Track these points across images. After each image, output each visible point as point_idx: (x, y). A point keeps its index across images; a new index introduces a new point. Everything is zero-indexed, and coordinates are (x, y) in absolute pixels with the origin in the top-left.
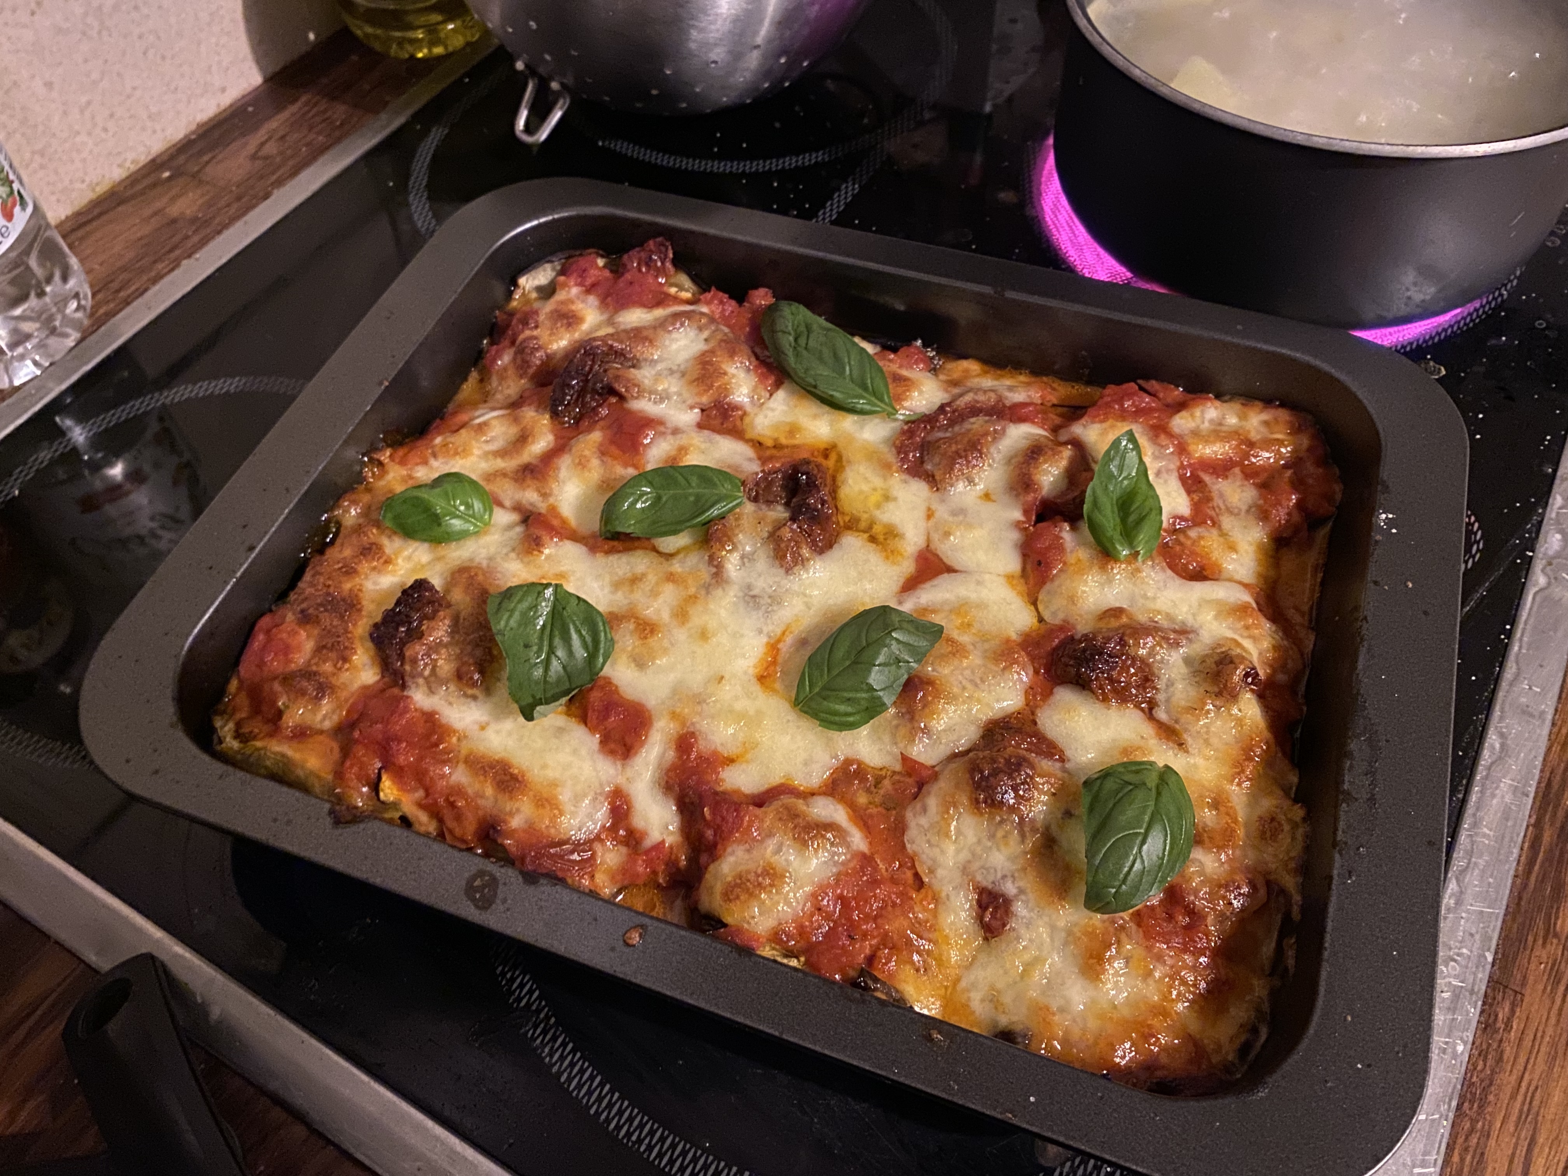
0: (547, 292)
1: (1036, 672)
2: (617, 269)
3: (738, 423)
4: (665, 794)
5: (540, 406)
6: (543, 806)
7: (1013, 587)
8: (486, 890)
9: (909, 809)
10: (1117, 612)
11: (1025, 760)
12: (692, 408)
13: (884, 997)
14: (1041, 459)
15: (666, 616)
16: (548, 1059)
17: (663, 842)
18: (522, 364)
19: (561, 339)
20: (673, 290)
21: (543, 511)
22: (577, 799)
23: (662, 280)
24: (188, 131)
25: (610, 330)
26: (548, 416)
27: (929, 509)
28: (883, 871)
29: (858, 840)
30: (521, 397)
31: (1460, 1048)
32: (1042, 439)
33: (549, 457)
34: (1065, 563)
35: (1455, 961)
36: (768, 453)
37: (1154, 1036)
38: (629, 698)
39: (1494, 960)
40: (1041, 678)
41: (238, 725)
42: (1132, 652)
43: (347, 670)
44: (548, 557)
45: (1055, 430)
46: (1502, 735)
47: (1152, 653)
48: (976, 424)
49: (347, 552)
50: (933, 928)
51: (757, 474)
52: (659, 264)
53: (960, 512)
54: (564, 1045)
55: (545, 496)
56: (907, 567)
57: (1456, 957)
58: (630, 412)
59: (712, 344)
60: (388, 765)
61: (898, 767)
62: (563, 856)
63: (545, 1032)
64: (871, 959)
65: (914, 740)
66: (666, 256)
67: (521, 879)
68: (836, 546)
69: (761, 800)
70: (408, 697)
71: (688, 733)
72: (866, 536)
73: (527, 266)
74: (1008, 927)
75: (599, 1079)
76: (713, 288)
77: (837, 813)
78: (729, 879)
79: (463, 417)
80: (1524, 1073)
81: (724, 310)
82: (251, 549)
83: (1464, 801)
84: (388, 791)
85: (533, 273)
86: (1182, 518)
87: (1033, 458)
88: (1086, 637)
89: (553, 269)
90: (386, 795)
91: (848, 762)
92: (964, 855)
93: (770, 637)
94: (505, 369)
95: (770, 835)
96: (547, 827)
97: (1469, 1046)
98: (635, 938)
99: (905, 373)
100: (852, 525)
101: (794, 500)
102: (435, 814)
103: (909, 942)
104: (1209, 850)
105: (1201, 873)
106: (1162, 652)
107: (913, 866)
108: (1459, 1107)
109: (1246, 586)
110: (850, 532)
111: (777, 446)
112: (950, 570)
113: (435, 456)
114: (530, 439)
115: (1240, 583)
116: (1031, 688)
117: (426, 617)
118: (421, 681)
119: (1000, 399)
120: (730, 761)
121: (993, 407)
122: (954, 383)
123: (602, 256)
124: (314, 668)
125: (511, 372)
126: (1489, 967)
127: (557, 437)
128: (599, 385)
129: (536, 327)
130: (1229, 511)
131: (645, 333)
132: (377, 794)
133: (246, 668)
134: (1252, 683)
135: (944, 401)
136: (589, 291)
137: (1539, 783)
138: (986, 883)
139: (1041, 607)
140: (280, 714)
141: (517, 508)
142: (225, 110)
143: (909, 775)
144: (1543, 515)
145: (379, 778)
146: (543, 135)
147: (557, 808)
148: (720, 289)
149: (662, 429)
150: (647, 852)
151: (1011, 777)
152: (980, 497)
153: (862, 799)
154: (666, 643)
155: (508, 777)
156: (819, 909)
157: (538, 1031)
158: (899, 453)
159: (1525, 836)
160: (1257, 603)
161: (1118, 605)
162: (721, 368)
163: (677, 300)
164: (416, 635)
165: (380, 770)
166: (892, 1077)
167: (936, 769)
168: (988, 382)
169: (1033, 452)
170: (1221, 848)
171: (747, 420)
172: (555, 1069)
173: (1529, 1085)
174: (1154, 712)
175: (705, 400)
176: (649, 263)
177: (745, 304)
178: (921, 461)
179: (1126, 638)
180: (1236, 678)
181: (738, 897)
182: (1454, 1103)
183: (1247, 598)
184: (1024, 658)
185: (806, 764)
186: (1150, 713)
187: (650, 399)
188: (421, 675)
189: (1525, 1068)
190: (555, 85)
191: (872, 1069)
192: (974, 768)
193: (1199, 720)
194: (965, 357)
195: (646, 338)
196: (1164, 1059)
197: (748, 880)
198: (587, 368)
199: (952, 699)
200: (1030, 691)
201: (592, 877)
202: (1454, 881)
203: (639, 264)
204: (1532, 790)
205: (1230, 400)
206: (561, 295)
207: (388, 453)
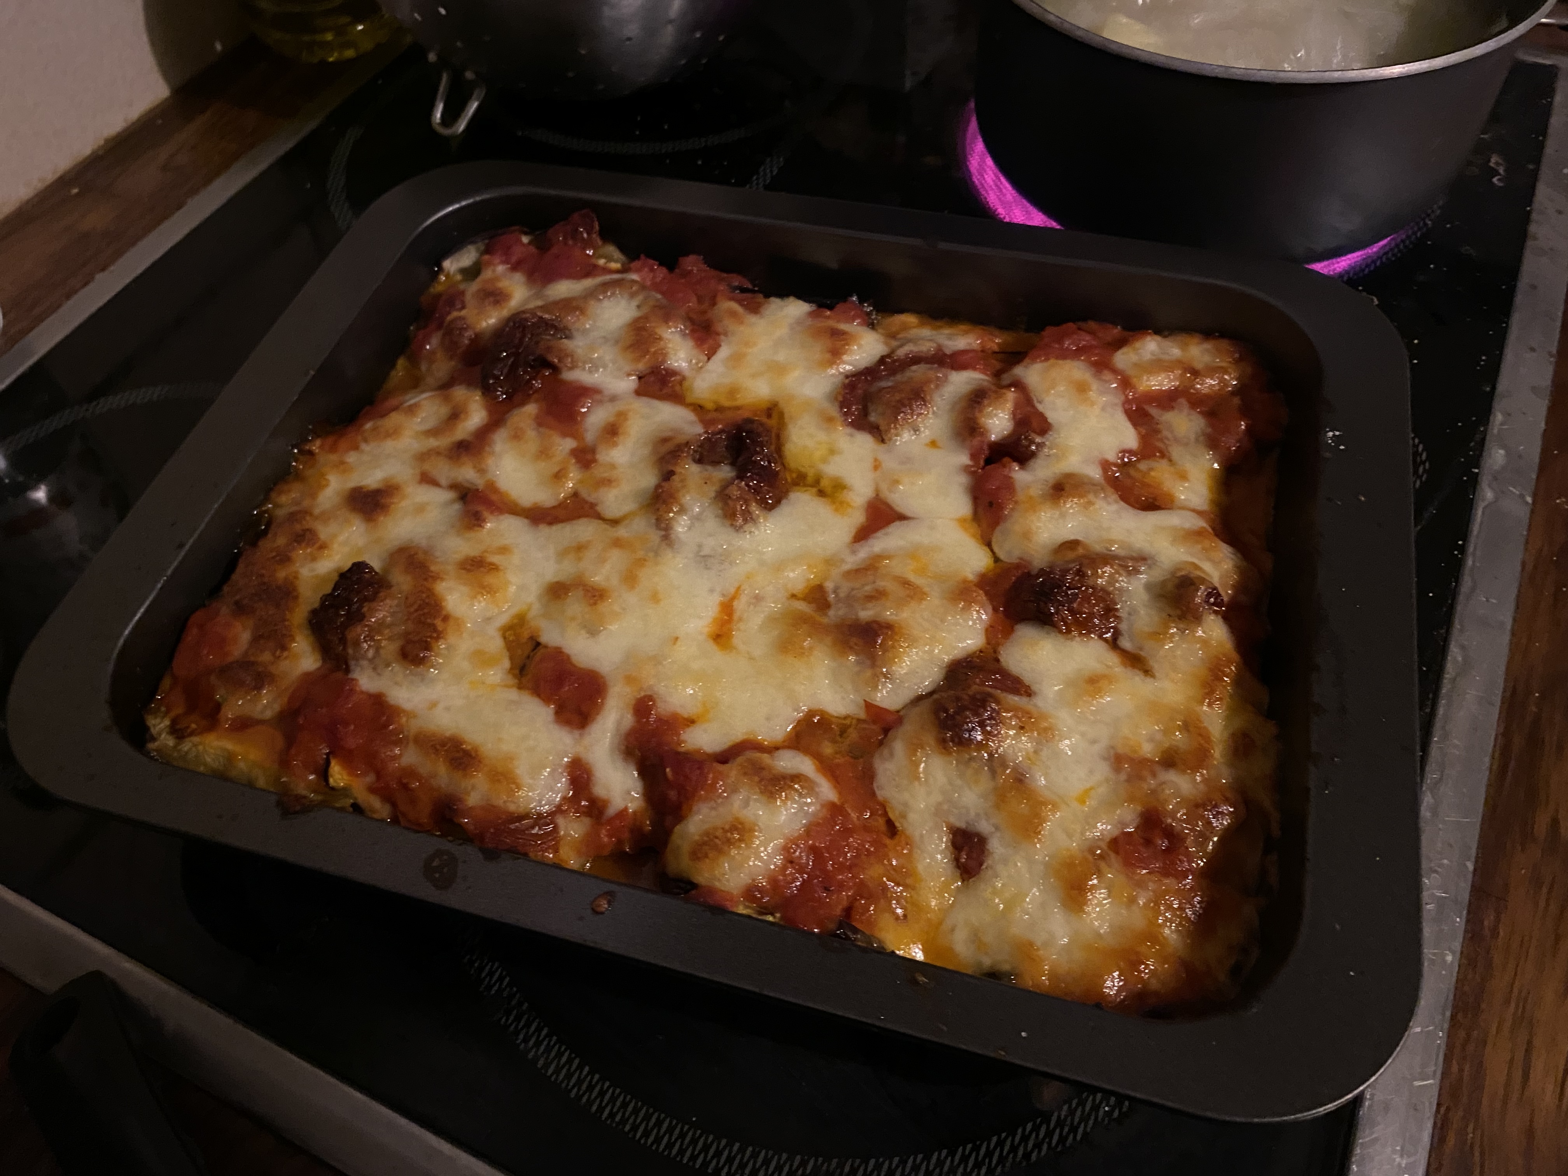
0: (472, 273)
1: (995, 610)
2: (542, 245)
3: (677, 388)
4: (625, 760)
5: (470, 383)
6: (499, 781)
7: (966, 529)
8: (445, 870)
9: (877, 755)
10: (1072, 544)
11: (990, 695)
12: (629, 375)
13: (864, 945)
14: (986, 402)
15: (615, 581)
16: (522, 1046)
17: (626, 809)
18: (450, 346)
19: (490, 317)
20: (602, 262)
21: (481, 488)
22: (536, 770)
23: (590, 252)
24: (96, 147)
25: (539, 303)
26: (480, 393)
27: (876, 460)
28: (855, 820)
29: (827, 791)
30: (452, 377)
31: (1449, 958)
32: (985, 384)
33: (483, 435)
34: (1016, 502)
35: (1436, 872)
36: (710, 416)
37: (1143, 963)
38: (582, 666)
39: (1475, 870)
40: (1001, 615)
41: (174, 722)
42: (1090, 582)
43: (286, 658)
44: (491, 530)
45: (997, 375)
46: (1463, 648)
47: (1112, 580)
48: (918, 371)
49: (281, 541)
50: (908, 874)
51: (700, 435)
52: (585, 235)
53: (907, 460)
54: (539, 1030)
55: (482, 471)
56: (858, 518)
57: (1437, 868)
58: (564, 383)
59: (645, 310)
60: (337, 750)
61: (862, 715)
62: (524, 831)
63: (518, 1019)
64: (848, 911)
65: (877, 686)
66: (592, 227)
67: (481, 856)
68: (784, 502)
69: (725, 757)
70: (353, 680)
71: (645, 696)
72: (814, 490)
73: (451, 249)
74: (984, 867)
75: (577, 1061)
76: (642, 256)
77: (804, 765)
78: (697, 838)
79: (393, 402)
80: (1514, 979)
81: (654, 277)
82: (181, 546)
83: (1432, 715)
84: (338, 776)
85: (457, 255)
86: (1131, 452)
87: (979, 403)
88: (1042, 572)
89: (478, 250)
90: (335, 781)
91: (811, 714)
92: (937, 797)
93: (723, 595)
94: (432, 352)
95: (735, 791)
96: (505, 802)
97: (1458, 955)
98: (604, 905)
99: (843, 326)
100: (801, 480)
101: (740, 459)
102: (388, 797)
103: (885, 888)
104: (1184, 772)
105: (1177, 794)
106: (1123, 582)
107: (885, 813)
108: (1453, 1017)
109: (1199, 513)
110: (797, 488)
111: (719, 409)
112: (902, 517)
113: (366, 441)
114: (462, 416)
115: (1194, 510)
116: (991, 626)
117: (366, 599)
118: (365, 663)
119: (939, 348)
120: (691, 722)
121: (934, 356)
122: (892, 336)
123: (526, 233)
124: (252, 659)
125: (439, 355)
126: (1470, 876)
127: (491, 412)
128: (531, 358)
129: (463, 307)
130: (1176, 440)
131: (574, 304)
132: (326, 780)
133: (182, 665)
134: (1214, 604)
135: (885, 353)
136: (515, 268)
137: (1504, 691)
138: (962, 825)
139: (996, 549)
140: (218, 707)
141: (454, 486)
142: (133, 124)
143: (874, 722)
144: (1485, 433)
145: (328, 763)
146: (461, 126)
147: (514, 783)
148: (649, 256)
149: (597, 397)
150: (611, 820)
151: (977, 714)
152: (927, 445)
153: (828, 749)
154: (616, 608)
155: (461, 754)
156: (791, 862)
157: (512, 1018)
158: (841, 408)
159: (1495, 746)
160: (1213, 529)
161: (1072, 538)
162: (656, 333)
163: (606, 271)
164: (356, 617)
165: (328, 754)
166: (878, 1023)
167: (901, 713)
168: (926, 332)
169: (977, 396)
170: (1195, 769)
171: (686, 384)
172: (531, 1055)
173: (1520, 992)
174: (1118, 642)
175: (642, 366)
176: (575, 234)
177: (677, 270)
178: (865, 413)
179: (1083, 569)
180: (1198, 600)
181: (706, 856)
182: (1448, 1014)
183: (1201, 523)
184: (982, 596)
185: (768, 719)
186: (1114, 644)
187: (584, 369)
188: (364, 657)
189: (1516, 974)
190: (469, 75)
191: (858, 1018)
192: (939, 708)
193: (1164, 645)
194: (901, 311)
195: (577, 308)
196: (1154, 985)
197: (717, 837)
198: (517, 341)
199: (913, 642)
200: (990, 631)
201: (556, 851)
202: (1429, 794)
203: (565, 238)
204: (1497, 700)
205: (1170, 335)
206: (487, 274)
207: (318, 442)
